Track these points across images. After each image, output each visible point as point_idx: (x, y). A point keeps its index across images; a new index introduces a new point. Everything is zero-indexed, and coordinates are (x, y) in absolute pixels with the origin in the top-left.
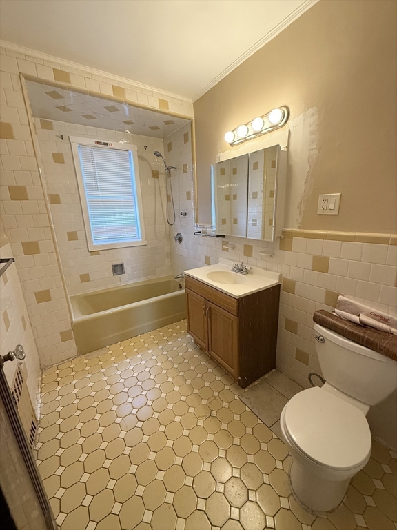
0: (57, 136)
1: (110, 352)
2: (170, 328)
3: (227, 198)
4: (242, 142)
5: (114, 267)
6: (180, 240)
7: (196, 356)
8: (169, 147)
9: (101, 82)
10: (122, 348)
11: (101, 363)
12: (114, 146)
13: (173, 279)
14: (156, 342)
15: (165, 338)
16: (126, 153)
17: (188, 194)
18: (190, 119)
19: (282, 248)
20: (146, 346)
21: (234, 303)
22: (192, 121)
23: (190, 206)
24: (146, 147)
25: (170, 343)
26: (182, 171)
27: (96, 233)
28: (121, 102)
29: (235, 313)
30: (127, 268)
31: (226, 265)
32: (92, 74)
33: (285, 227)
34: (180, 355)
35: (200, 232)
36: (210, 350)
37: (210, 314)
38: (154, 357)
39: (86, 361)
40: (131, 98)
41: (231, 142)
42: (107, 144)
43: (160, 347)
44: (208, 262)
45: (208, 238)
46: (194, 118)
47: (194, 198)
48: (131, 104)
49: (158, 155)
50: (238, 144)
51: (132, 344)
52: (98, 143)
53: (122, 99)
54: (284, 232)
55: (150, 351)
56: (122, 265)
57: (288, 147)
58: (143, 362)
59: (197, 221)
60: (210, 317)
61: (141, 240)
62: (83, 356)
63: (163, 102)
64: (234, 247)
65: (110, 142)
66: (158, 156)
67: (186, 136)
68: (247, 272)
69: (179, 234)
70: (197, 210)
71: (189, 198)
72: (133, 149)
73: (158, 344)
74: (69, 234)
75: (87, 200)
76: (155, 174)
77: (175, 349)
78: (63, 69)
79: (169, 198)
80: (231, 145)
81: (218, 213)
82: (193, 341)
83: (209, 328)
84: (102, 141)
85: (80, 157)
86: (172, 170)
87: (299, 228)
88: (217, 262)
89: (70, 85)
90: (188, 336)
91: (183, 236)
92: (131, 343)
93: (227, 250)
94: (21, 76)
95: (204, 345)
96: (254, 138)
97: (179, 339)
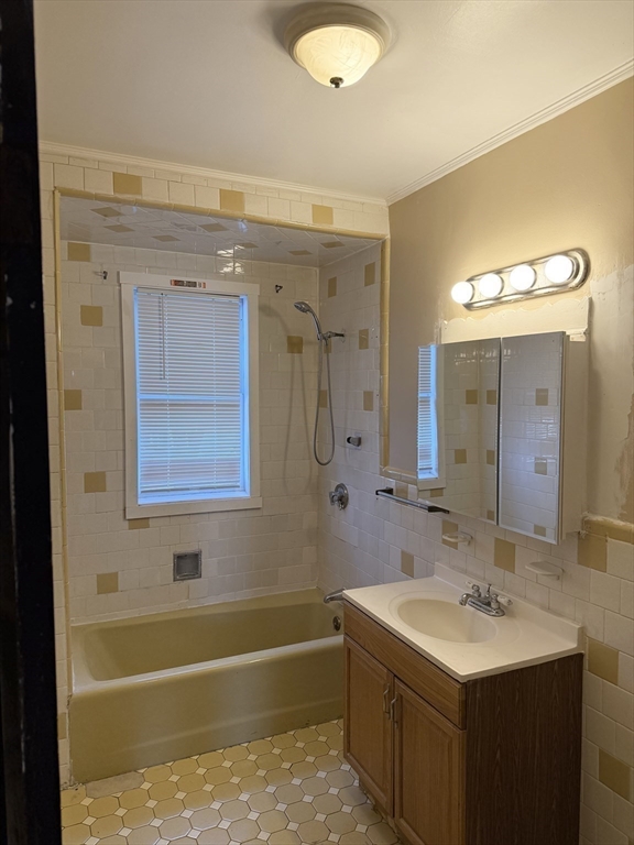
0: (96, 273)
1: (146, 786)
2: (299, 740)
3: (472, 397)
4: (491, 305)
5: (179, 558)
6: (343, 501)
7: (361, 828)
8: (332, 288)
9: (199, 188)
10: (174, 778)
11: (121, 812)
12: (208, 289)
13: (319, 600)
14: (261, 773)
15: (286, 765)
16: (234, 300)
17: (368, 396)
18: (379, 239)
19: (584, 559)
20: (235, 780)
21: (455, 692)
22: (384, 243)
23: (369, 425)
24: (278, 288)
25: (296, 781)
26: (357, 346)
27: (147, 476)
28: (234, 219)
29: (456, 718)
30: (208, 564)
31: (448, 584)
32: (182, 175)
33: (589, 511)
34: (321, 817)
35: (390, 491)
36: (397, 815)
37: (399, 713)
38: (253, 816)
39: (87, 801)
40: (254, 209)
41: (466, 300)
42: (194, 284)
43: (271, 789)
44: (408, 568)
45: (409, 507)
46: (389, 237)
47: (381, 409)
48: (252, 221)
49: (304, 308)
50: (482, 307)
51: (201, 771)
52: (177, 283)
53: (237, 213)
54: (587, 523)
55: (244, 797)
56: (196, 557)
57: (589, 333)
58: (225, 825)
59: (385, 461)
60: (399, 722)
61: (247, 495)
62: (82, 788)
63: (322, 212)
64: (471, 540)
65: (202, 281)
66: (304, 311)
67: (370, 269)
68: (502, 611)
69: (341, 486)
70: (386, 435)
71: (368, 406)
72: (250, 294)
73: (266, 781)
74: (88, 476)
75: (139, 402)
76: (295, 345)
77: (308, 799)
78: (132, 172)
79: (324, 398)
80: (469, 306)
81: (445, 434)
82: (356, 783)
83: (397, 753)
84: (185, 279)
85: (136, 315)
86: (334, 339)
87: (622, 517)
88: (429, 573)
89: (139, 197)
90: (346, 767)
91: (351, 491)
92: (199, 767)
93: (455, 546)
94: (57, 193)
95: (384, 799)
96: (516, 301)
97: (322, 774)
